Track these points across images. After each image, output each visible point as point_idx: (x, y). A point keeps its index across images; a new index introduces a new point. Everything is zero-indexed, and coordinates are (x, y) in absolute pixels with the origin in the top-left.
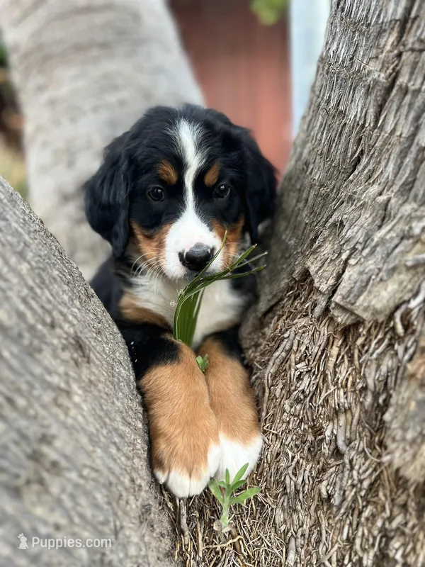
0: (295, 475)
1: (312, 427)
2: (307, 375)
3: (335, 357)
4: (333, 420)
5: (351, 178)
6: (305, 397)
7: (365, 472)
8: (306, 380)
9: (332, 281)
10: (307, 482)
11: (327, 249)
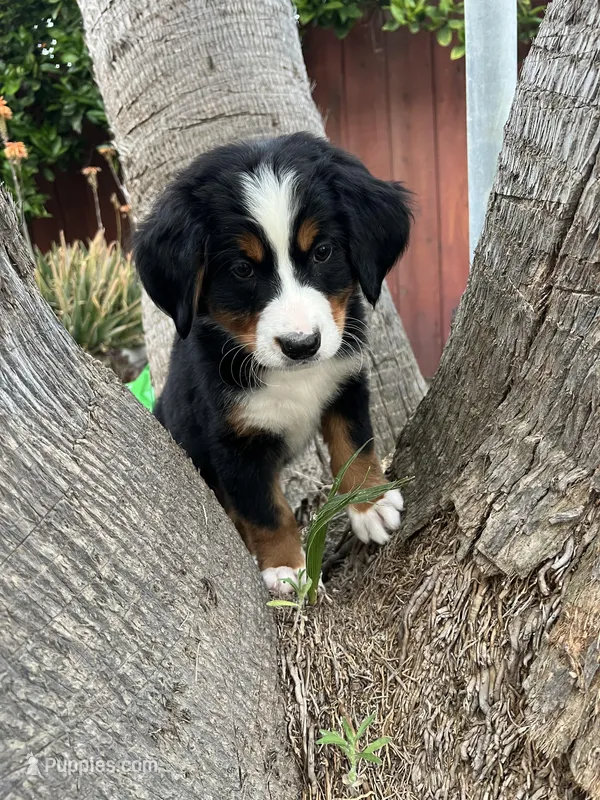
0: (435, 729)
1: (455, 679)
2: (449, 622)
3: (478, 607)
4: (476, 675)
5: (500, 407)
6: (447, 645)
7: (507, 737)
8: (448, 627)
9: (476, 523)
10: (447, 739)
11: (472, 483)
